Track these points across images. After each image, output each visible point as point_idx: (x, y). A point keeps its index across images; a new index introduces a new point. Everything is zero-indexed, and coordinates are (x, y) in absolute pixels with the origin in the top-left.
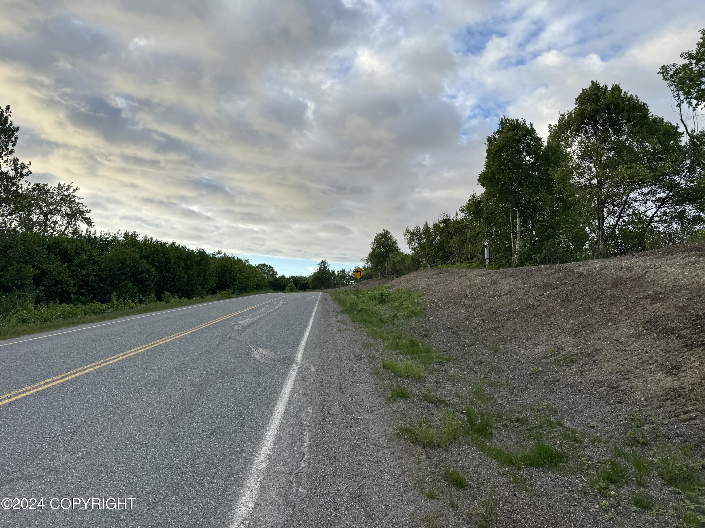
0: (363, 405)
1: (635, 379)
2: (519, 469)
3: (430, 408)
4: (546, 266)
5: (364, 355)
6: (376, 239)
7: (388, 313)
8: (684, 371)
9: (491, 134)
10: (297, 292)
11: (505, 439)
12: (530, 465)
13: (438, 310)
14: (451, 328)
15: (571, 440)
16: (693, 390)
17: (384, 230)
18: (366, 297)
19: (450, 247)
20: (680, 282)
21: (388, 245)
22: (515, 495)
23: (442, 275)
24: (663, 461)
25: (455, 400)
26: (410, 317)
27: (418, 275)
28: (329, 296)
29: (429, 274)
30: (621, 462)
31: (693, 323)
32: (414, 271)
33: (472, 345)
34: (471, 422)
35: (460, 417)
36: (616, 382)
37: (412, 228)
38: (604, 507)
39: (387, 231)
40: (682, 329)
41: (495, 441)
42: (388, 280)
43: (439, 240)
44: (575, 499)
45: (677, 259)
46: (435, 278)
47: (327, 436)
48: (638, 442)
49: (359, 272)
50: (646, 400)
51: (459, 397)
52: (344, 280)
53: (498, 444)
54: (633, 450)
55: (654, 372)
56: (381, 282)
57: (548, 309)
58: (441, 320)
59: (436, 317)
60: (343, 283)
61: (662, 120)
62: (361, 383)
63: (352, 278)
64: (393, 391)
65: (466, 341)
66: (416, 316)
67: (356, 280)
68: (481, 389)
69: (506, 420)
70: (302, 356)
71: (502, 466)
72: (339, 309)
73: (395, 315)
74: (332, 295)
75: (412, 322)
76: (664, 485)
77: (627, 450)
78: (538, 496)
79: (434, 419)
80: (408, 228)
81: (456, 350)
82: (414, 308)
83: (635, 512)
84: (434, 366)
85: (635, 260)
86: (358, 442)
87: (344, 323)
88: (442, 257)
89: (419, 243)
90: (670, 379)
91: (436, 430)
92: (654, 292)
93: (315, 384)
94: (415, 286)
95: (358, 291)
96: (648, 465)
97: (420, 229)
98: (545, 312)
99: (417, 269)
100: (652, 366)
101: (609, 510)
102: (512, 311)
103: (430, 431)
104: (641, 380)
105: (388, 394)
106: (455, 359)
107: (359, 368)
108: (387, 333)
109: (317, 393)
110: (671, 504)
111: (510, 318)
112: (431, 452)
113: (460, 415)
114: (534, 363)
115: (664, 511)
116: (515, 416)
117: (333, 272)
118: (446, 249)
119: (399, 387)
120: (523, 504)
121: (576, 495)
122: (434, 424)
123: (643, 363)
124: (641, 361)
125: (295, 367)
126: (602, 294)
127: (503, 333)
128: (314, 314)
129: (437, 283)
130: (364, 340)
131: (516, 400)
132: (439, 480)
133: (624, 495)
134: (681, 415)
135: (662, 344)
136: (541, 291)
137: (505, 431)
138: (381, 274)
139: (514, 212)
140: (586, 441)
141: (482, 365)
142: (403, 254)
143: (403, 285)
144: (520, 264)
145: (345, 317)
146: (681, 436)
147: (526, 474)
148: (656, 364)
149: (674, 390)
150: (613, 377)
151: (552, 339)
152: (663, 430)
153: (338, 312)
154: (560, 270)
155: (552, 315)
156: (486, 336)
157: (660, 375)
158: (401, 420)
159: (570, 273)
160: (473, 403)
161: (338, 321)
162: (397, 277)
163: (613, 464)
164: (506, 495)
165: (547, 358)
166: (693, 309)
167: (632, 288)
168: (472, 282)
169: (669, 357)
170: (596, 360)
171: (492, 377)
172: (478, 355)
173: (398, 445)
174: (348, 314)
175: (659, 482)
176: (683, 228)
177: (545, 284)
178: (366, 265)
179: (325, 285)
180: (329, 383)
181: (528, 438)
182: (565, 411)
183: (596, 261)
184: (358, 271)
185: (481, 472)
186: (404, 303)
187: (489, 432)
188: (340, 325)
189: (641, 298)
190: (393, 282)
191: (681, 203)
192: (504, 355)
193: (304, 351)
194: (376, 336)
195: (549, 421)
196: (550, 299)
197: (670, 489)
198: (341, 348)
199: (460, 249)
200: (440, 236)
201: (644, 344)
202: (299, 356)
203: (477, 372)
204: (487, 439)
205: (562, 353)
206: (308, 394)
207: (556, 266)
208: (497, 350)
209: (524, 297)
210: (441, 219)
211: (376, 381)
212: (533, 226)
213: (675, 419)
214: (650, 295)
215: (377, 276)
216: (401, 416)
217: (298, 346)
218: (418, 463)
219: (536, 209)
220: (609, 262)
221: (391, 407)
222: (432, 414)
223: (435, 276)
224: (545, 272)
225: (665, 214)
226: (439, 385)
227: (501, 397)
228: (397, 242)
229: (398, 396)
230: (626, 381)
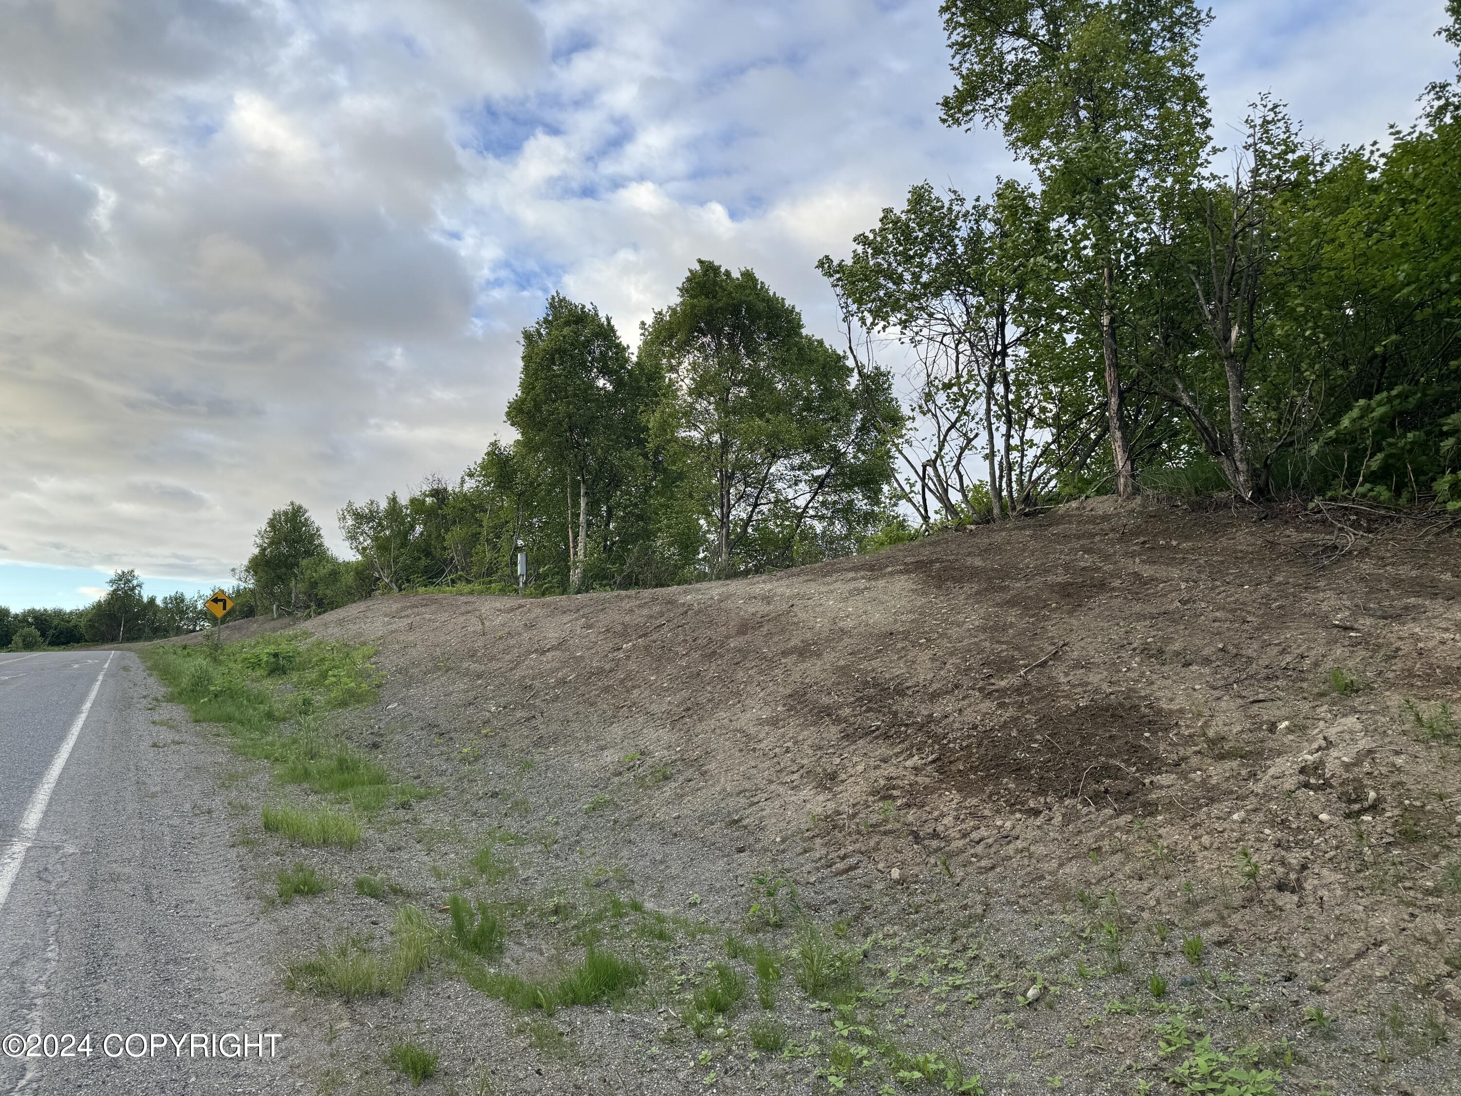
0: (205, 924)
1: (768, 803)
2: (551, 1015)
3: (371, 909)
4: (628, 593)
5: (217, 803)
6: (272, 524)
7: (290, 697)
8: (843, 781)
9: (531, 325)
10: (44, 650)
11: (527, 954)
12: (574, 1003)
13: (408, 686)
14: (435, 726)
15: (655, 936)
16: (855, 815)
17: (292, 504)
18: (236, 661)
19: (445, 549)
20: (841, 624)
21: (300, 540)
22: (538, 1072)
23: (423, 610)
24: (804, 955)
25: (430, 884)
26: (343, 704)
27: (368, 609)
28: (138, 660)
29: (395, 607)
30: (737, 967)
31: (859, 695)
32: (359, 599)
33: (476, 759)
34: (459, 927)
35: (437, 920)
36: (737, 812)
37: (361, 504)
38: (703, 1063)
39: (300, 507)
40: (840, 707)
41: (508, 961)
42: (296, 620)
43: (422, 534)
44: (653, 1058)
45: (838, 585)
46: (408, 616)
47: (97, 1013)
48: (767, 924)
49: (221, 600)
50: (783, 841)
51: (438, 876)
52: (181, 619)
53: (513, 966)
54: (759, 940)
55: (796, 786)
56: (277, 624)
57: (628, 677)
58: (415, 709)
59: (403, 701)
60: (178, 628)
61: (821, 343)
62: (203, 870)
63: (204, 615)
64: (283, 879)
65: (465, 750)
66: (358, 702)
67: (214, 620)
68: (487, 853)
69: (532, 913)
70: (41, 816)
71: (516, 1015)
72: (162, 691)
73: (307, 702)
74: (144, 656)
75: (348, 718)
76: (805, 999)
77: (750, 941)
78: (584, 1065)
79: (378, 932)
80: (350, 504)
81: (442, 774)
82: (353, 684)
83: (754, 1061)
84: (389, 813)
85: (776, 584)
86: (181, 1017)
87: (171, 727)
88: (425, 571)
89: (375, 539)
90: (821, 798)
91: (379, 956)
92: (803, 641)
93: (75, 884)
94: (360, 635)
95: (216, 647)
96: (782, 965)
97: (378, 507)
98: (622, 681)
99: (368, 594)
100: (795, 776)
101: (712, 1067)
102: (563, 682)
103: (366, 963)
104: (777, 803)
105: (271, 890)
106: (439, 793)
107: (203, 835)
108: (283, 746)
109: (77, 907)
110: (813, 1033)
111: (558, 697)
112: (364, 1010)
113: (438, 915)
114: (596, 787)
115: (801, 1049)
116: (550, 904)
117: (152, 601)
118: (437, 553)
119: (302, 870)
120: (553, 1088)
121: (655, 1050)
122: (376, 944)
123: (780, 771)
124: (778, 768)
125: (19, 848)
126: (721, 647)
127: (543, 730)
128: (88, 705)
129: (411, 627)
130: (221, 764)
131: (557, 868)
132: (377, 1072)
133: (739, 1031)
134: (835, 863)
135: (809, 735)
136: (617, 640)
137: (530, 936)
138: (278, 606)
139: (576, 485)
140: (679, 936)
141: (495, 801)
142: (333, 561)
143: (330, 630)
144: (585, 587)
145: (177, 712)
146: (835, 902)
147: (564, 1022)
148: (802, 771)
149: (827, 817)
150: (732, 802)
151: (632, 736)
152: (807, 894)
153: (156, 699)
154: (654, 599)
155: (634, 687)
156: (507, 738)
157: (807, 792)
158: (297, 947)
159: (669, 606)
160: (468, 884)
161: (154, 722)
162: (320, 614)
163: (723, 972)
164: (521, 1076)
165: (620, 774)
166: (859, 671)
167: (770, 634)
168: (487, 624)
169: (821, 757)
170: (706, 772)
171: (512, 825)
172: (488, 780)
173: (286, 1006)
174: (184, 703)
175: (797, 994)
176: (851, 529)
177: (625, 626)
178: (243, 585)
179: (128, 630)
180: (115, 878)
181: (573, 944)
182: (648, 878)
183: (714, 584)
184: (217, 599)
185: (472, 1035)
186: (330, 673)
187: (496, 944)
188: (159, 731)
189: (783, 653)
190: (308, 625)
191: (848, 488)
192: (540, 775)
193: (50, 804)
194: (254, 755)
195: (616, 904)
196: (634, 656)
197: (811, 1006)
198: (158, 788)
199: (467, 554)
200: (425, 525)
201: (783, 736)
202: (32, 818)
203: (483, 816)
204: (491, 960)
205: (649, 762)
206: (49, 915)
207: (647, 593)
208: (528, 766)
209: (587, 654)
210: (426, 488)
211: (243, 863)
212: (609, 511)
213: (826, 872)
214: (795, 647)
215: (268, 610)
216: (299, 937)
217: (31, 792)
218: (330, 1043)
219: (616, 481)
220: (736, 586)
221: (276, 921)
222: (374, 923)
223: (410, 611)
224: (626, 605)
225: (824, 504)
226: (396, 854)
227: (525, 864)
228: (322, 532)
229: (298, 891)
230: (754, 808)
